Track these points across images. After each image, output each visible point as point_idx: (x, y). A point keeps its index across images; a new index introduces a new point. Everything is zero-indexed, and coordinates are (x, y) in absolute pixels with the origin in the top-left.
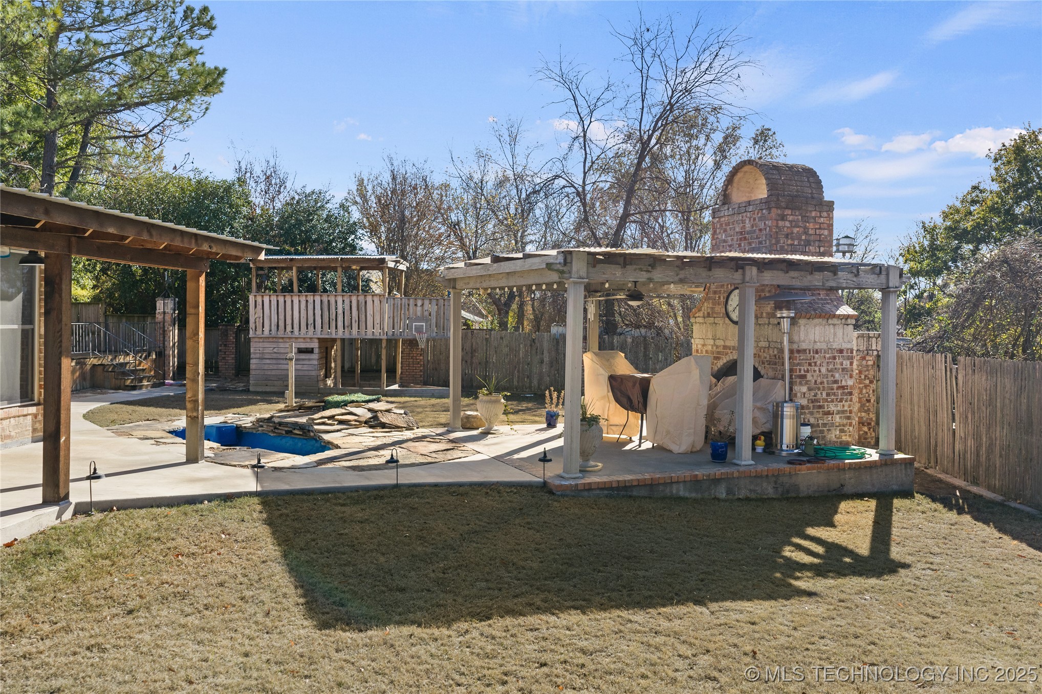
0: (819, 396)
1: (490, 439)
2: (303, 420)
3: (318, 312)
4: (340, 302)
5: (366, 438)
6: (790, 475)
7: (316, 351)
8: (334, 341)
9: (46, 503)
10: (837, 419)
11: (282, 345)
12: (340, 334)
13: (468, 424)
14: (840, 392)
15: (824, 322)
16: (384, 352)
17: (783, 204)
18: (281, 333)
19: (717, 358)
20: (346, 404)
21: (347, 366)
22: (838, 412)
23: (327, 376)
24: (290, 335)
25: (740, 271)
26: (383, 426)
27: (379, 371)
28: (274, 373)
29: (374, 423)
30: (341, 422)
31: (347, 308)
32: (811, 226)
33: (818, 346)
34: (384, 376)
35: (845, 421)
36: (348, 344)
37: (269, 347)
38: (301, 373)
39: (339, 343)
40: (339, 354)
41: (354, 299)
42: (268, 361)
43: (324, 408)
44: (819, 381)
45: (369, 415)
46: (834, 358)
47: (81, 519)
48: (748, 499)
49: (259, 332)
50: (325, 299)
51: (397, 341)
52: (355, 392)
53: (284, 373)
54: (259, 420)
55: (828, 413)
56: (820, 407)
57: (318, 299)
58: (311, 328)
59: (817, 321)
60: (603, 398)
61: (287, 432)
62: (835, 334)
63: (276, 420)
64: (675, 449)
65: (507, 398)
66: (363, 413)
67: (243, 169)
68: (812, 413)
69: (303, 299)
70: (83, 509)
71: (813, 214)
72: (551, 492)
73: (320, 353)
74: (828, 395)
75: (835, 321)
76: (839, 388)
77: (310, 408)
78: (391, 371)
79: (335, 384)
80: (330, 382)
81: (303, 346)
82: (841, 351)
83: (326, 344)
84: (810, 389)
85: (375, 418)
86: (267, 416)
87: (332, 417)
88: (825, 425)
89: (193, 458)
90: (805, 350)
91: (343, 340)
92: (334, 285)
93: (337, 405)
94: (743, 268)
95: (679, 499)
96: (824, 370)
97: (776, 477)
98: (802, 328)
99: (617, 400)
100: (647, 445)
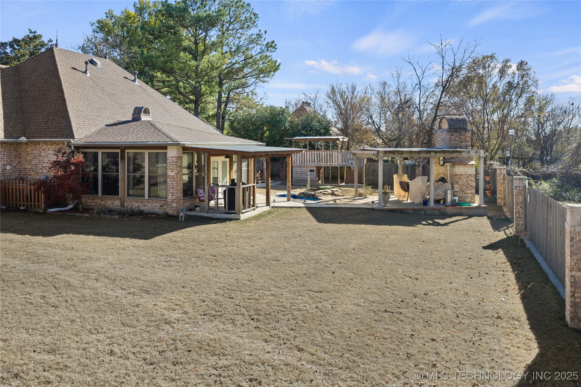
0: (463, 188)
1: (366, 199)
2: (313, 193)
3: (316, 157)
4: (323, 153)
5: (330, 198)
6: (444, 209)
7: (315, 171)
8: (321, 167)
9: (267, 205)
10: (470, 195)
11: (303, 169)
12: (323, 165)
13: (360, 195)
14: (470, 187)
15: (464, 166)
16: (339, 171)
17: (452, 131)
18: (303, 165)
19: (438, 176)
20: (325, 189)
21: (326, 176)
22: (470, 193)
23: (319, 180)
24: (306, 165)
25: (429, 154)
26: (335, 195)
27: (337, 178)
28: (301, 178)
29: (333, 194)
30: (323, 194)
31: (326, 156)
32: (463, 137)
33: (462, 173)
34: (339, 180)
35: (472, 196)
36: (326, 168)
37: (299, 169)
38: (312, 179)
39: (323, 168)
40: (323, 172)
41: (328, 153)
42: (299, 174)
43: (319, 190)
44: (463, 184)
45: (331, 192)
46: (468, 177)
47: (273, 209)
48: (430, 215)
49: (296, 164)
50: (318, 152)
51: (344, 167)
52: (328, 185)
53: (306, 178)
54: (300, 193)
55: (466, 193)
56: (463, 191)
57: (315, 152)
58: (313, 163)
59: (461, 166)
60: (398, 188)
61: (309, 196)
62: (468, 170)
63: (305, 193)
64: (416, 202)
65: (371, 188)
66: (330, 191)
67: (287, 102)
68: (460, 193)
69: (310, 153)
70: (273, 207)
71: (463, 133)
72: (374, 210)
73: (317, 171)
74: (466, 188)
75: (468, 166)
76: (470, 186)
77: (315, 190)
78: (342, 178)
79: (322, 183)
80: (320, 182)
81: (311, 169)
82: (471, 175)
83: (319, 168)
84: (459, 186)
85: (333, 193)
86: (303, 192)
87: (320, 192)
88: (465, 197)
89: (288, 200)
90: (457, 175)
91: (325, 167)
92: (321, 146)
93: (322, 189)
94: (430, 153)
95: (409, 213)
96: (464, 180)
97: (439, 210)
98: (456, 168)
99: (402, 189)
100: (409, 201)
